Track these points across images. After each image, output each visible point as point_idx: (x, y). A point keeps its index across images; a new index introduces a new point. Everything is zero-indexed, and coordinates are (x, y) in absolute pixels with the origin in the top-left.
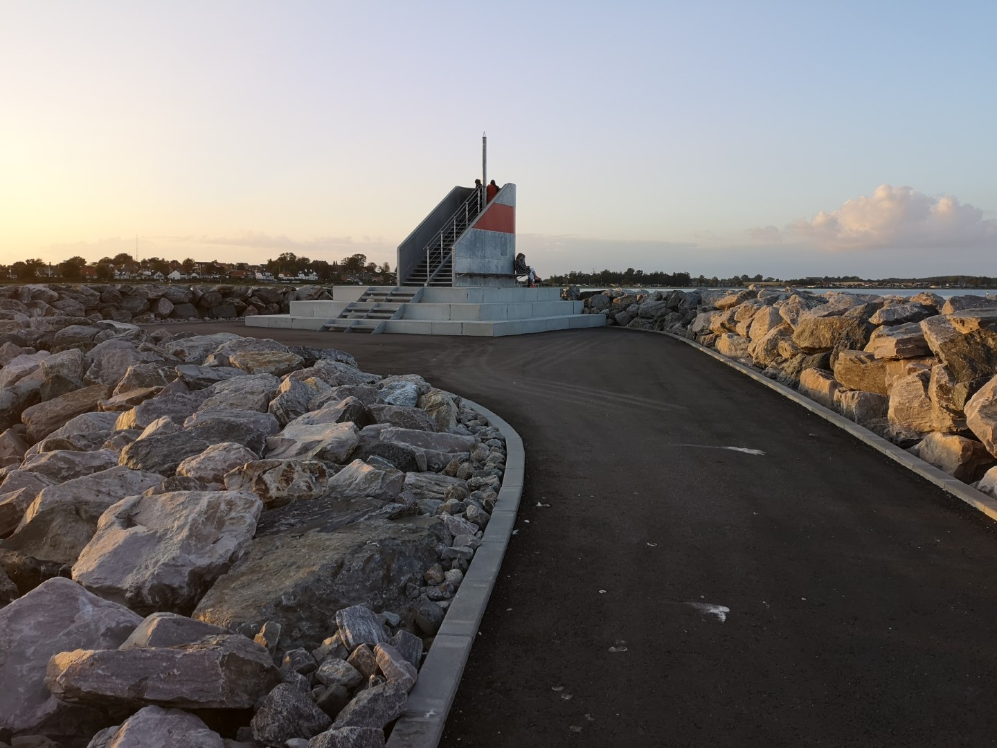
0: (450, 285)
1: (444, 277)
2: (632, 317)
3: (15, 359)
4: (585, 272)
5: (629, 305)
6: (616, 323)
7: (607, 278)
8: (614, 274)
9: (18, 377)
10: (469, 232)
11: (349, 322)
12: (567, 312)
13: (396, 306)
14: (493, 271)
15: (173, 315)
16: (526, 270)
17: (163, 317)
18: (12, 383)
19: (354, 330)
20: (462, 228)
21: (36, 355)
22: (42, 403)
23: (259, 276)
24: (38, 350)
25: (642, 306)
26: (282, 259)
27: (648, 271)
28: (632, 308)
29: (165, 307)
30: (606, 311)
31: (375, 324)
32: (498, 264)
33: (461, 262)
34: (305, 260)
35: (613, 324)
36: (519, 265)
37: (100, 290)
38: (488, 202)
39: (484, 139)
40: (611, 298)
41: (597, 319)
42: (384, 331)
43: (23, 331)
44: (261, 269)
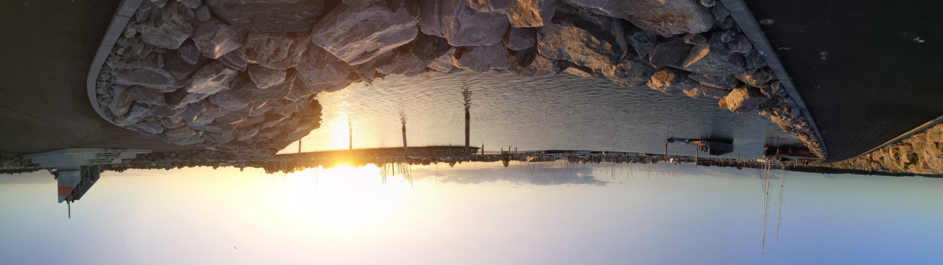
0: (81, 166)
1: (83, 168)
2: (13, 158)
4: (27, 173)
5: (14, 162)
6: (19, 156)
7: (20, 171)
8: (17, 173)
10: (75, 185)
11: (118, 151)
12: (37, 159)
13: (102, 158)
14: (65, 173)
15: (171, 153)
16: (53, 173)
17: (174, 152)
19: (117, 149)
20: (77, 186)
23: (129, 165)
25: (9, 162)
26: (122, 171)
27: (5, 174)
28: (13, 161)
29: (173, 155)
30: (23, 160)
31: (109, 151)
32: (64, 175)
33: (77, 175)
34: (116, 171)
35: (20, 155)
36: (56, 175)
37: (192, 160)
38: (68, 197)
39: (69, 217)
40: (21, 165)
41: (26, 157)
42: (106, 148)
44: (128, 168)
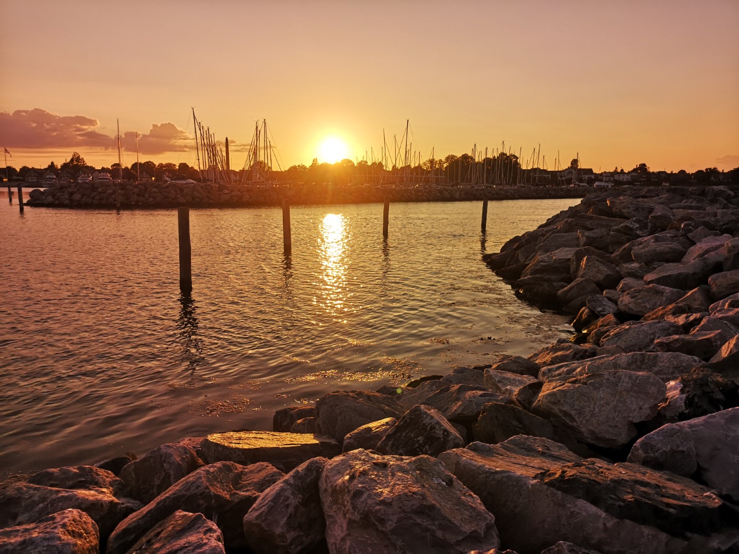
3: (706, 239)
9: (707, 252)
18: (702, 255)
21: (721, 237)
22: (724, 273)
24: (722, 234)
43: (712, 219)
